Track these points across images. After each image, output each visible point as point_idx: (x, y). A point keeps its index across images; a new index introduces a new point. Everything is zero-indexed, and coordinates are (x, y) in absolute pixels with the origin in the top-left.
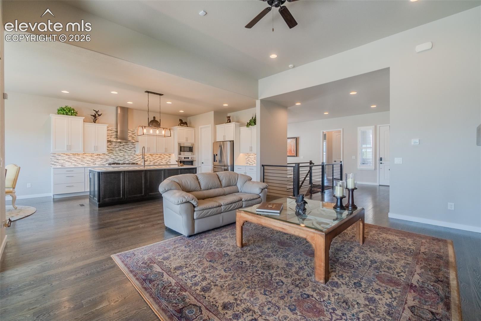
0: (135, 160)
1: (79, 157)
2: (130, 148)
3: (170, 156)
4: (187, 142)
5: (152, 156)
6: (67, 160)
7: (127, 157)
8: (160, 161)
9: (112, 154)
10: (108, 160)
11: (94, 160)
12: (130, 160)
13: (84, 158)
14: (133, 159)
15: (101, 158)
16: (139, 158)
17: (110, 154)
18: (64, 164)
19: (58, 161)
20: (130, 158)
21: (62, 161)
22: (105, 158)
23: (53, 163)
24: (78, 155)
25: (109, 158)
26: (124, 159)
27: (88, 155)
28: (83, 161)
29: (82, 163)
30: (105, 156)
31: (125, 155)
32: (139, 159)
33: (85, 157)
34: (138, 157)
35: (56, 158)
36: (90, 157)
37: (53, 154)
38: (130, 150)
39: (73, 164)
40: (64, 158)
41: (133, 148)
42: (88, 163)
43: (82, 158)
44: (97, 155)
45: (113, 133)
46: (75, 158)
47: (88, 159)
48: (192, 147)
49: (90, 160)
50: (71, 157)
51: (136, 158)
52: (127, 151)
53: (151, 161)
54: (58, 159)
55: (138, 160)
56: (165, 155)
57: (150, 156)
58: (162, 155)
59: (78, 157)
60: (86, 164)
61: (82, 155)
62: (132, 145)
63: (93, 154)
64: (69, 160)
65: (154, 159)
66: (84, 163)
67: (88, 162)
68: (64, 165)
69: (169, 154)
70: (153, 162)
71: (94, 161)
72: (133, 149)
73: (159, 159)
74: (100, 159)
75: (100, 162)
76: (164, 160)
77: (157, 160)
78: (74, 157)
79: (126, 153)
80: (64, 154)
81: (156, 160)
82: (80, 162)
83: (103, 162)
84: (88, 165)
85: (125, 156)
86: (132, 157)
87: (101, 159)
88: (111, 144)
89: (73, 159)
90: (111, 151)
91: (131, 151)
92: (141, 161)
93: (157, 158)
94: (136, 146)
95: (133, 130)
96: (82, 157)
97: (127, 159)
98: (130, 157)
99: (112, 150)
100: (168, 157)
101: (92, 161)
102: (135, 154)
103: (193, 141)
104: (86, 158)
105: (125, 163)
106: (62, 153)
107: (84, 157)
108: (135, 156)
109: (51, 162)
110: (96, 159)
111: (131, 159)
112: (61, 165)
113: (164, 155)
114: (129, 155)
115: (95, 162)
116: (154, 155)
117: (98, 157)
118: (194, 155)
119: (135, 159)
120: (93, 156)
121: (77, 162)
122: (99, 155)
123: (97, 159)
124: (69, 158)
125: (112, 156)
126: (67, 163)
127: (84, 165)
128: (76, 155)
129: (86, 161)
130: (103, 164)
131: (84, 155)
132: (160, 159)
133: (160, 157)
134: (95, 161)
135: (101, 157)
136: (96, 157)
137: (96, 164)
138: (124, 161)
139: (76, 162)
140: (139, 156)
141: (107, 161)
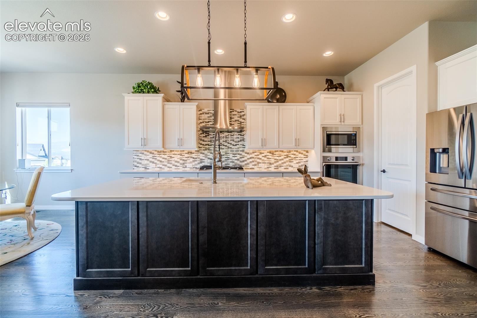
0: (243, 161)
1: (166, 156)
2: (236, 142)
3: (307, 154)
4: (343, 123)
5: (273, 154)
6: (151, 160)
7: (231, 156)
8: (287, 164)
9: (209, 151)
10: (203, 161)
11: (184, 160)
12: (236, 161)
13: (171, 157)
14: (240, 160)
15: (193, 158)
16: (251, 158)
17: (206, 152)
18: (148, 165)
19: (140, 161)
20: (236, 158)
21: (146, 162)
22: (199, 158)
23: (135, 164)
24: (164, 153)
25: (204, 158)
26: (226, 159)
27: (176, 153)
28: (170, 162)
29: (169, 165)
30: (198, 154)
31: (228, 152)
32: (251, 160)
33: (173, 156)
34: (249, 156)
35: (138, 158)
36: (179, 156)
37: (136, 152)
38: (236, 145)
39: (158, 166)
40: (148, 157)
41: (241, 141)
42: (176, 166)
43: (169, 157)
44: (188, 153)
45: (210, 118)
46: (161, 157)
47: (176, 159)
48: (356, 134)
49: (178, 160)
50: (156, 156)
51: (246, 158)
52: (231, 146)
53: (271, 164)
54: (141, 159)
55: (248, 161)
56: (297, 153)
57: (268, 154)
58: (292, 153)
59: (163, 156)
60: (174, 167)
61: (169, 153)
62: (239, 136)
63: (183, 152)
64: (153, 160)
65: (277, 161)
66: (171, 166)
67: (176, 164)
68: (148, 168)
69: (304, 151)
70: (275, 165)
71: (184, 162)
72: (240, 143)
73: (285, 160)
74: (192, 160)
75: (191, 164)
76: (295, 162)
77: (282, 161)
78: (159, 155)
79: (230, 150)
80: (148, 151)
81: (280, 162)
82: (166, 163)
83: (196, 165)
84: (176, 167)
85: (228, 154)
86: (238, 157)
87: (194, 160)
88: (207, 135)
89: (158, 158)
90: (207, 147)
91: (238, 146)
92: (253, 163)
93: (282, 157)
94: (245, 137)
95: (241, 111)
96: (169, 155)
97: (231, 159)
98: (236, 155)
99: (208, 145)
100: (302, 156)
101: (182, 162)
102: (243, 151)
103: (357, 122)
104: (174, 158)
105: (228, 165)
106: (145, 151)
107: (171, 155)
108: (243, 154)
109: (134, 163)
110: (186, 159)
111: (238, 160)
112: (144, 166)
113: (295, 153)
114: (235, 152)
115: (185, 164)
116: (277, 153)
117: (189, 155)
118: (359, 152)
119: (243, 159)
120: (182, 154)
121: (163, 163)
122: (191, 153)
123: (188, 158)
124: (153, 158)
125: (209, 154)
126: (151, 164)
127: (171, 167)
128: (162, 153)
129: (173, 162)
130: (196, 166)
131: (171, 153)
132: (287, 159)
133: (287, 156)
134: (186, 162)
135: (193, 155)
136: (187, 155)
137: (186, 167)
138: (226, 163)
139: (161, 163)
140: (251, 154)
141: (201, 162)
